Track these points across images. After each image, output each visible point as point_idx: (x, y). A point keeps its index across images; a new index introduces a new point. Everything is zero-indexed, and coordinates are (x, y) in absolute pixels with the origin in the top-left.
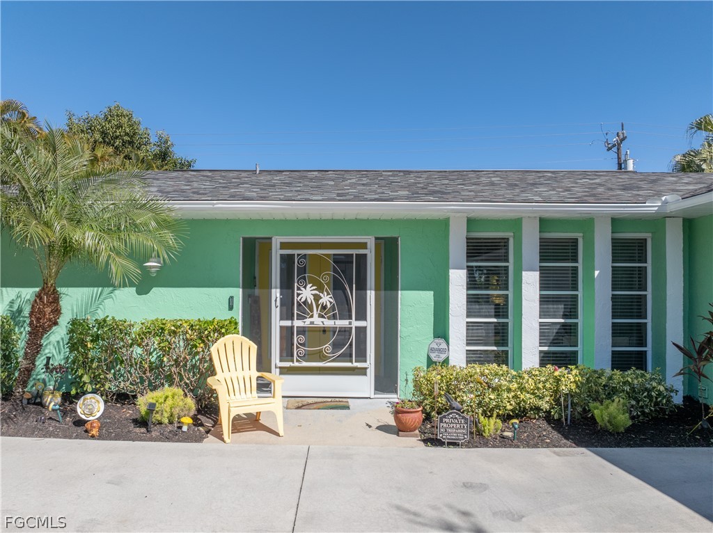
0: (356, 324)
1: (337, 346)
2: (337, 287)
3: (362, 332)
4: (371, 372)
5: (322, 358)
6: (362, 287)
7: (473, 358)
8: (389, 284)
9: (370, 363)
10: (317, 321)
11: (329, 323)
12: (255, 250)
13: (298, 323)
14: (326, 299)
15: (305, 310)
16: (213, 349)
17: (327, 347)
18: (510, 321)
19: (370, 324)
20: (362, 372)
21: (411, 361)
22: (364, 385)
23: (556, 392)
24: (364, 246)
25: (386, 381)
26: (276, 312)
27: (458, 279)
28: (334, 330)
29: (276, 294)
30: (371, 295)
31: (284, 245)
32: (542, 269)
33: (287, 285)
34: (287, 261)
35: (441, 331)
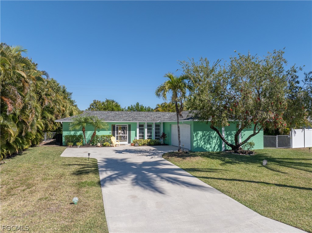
0: (126, 135)
1: (123, 138)
2: (123, 130)
3: (126, 136)
4: (128, 141)
5: (122, 139)
6: (126, 131)
7: (139, 139)
8: (130, 130)
9: (127, 140)
10: (121, 135)
11: (122, 135)
12: (113, 127)
13: (119, 135)
14: (122, 132)
15: (120, 133)
16: (111, 138)
17: (122, 138)
18: (144, 134)
19: (127, 135)
20: (127, 141)
21: (132, 139)
22: (127, 143)
23: (148, 142)
24: (127, 126)
25: (129, 142)
26: (116, 134)
27: (138, 129)
28: (123, 136)
29: (116, 131)
30: (128, 132)
31: (117, 126)
32: (147, 128)
33: (117, 130)
34: (117, 128)
35: (136, 136)
